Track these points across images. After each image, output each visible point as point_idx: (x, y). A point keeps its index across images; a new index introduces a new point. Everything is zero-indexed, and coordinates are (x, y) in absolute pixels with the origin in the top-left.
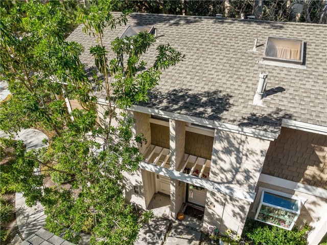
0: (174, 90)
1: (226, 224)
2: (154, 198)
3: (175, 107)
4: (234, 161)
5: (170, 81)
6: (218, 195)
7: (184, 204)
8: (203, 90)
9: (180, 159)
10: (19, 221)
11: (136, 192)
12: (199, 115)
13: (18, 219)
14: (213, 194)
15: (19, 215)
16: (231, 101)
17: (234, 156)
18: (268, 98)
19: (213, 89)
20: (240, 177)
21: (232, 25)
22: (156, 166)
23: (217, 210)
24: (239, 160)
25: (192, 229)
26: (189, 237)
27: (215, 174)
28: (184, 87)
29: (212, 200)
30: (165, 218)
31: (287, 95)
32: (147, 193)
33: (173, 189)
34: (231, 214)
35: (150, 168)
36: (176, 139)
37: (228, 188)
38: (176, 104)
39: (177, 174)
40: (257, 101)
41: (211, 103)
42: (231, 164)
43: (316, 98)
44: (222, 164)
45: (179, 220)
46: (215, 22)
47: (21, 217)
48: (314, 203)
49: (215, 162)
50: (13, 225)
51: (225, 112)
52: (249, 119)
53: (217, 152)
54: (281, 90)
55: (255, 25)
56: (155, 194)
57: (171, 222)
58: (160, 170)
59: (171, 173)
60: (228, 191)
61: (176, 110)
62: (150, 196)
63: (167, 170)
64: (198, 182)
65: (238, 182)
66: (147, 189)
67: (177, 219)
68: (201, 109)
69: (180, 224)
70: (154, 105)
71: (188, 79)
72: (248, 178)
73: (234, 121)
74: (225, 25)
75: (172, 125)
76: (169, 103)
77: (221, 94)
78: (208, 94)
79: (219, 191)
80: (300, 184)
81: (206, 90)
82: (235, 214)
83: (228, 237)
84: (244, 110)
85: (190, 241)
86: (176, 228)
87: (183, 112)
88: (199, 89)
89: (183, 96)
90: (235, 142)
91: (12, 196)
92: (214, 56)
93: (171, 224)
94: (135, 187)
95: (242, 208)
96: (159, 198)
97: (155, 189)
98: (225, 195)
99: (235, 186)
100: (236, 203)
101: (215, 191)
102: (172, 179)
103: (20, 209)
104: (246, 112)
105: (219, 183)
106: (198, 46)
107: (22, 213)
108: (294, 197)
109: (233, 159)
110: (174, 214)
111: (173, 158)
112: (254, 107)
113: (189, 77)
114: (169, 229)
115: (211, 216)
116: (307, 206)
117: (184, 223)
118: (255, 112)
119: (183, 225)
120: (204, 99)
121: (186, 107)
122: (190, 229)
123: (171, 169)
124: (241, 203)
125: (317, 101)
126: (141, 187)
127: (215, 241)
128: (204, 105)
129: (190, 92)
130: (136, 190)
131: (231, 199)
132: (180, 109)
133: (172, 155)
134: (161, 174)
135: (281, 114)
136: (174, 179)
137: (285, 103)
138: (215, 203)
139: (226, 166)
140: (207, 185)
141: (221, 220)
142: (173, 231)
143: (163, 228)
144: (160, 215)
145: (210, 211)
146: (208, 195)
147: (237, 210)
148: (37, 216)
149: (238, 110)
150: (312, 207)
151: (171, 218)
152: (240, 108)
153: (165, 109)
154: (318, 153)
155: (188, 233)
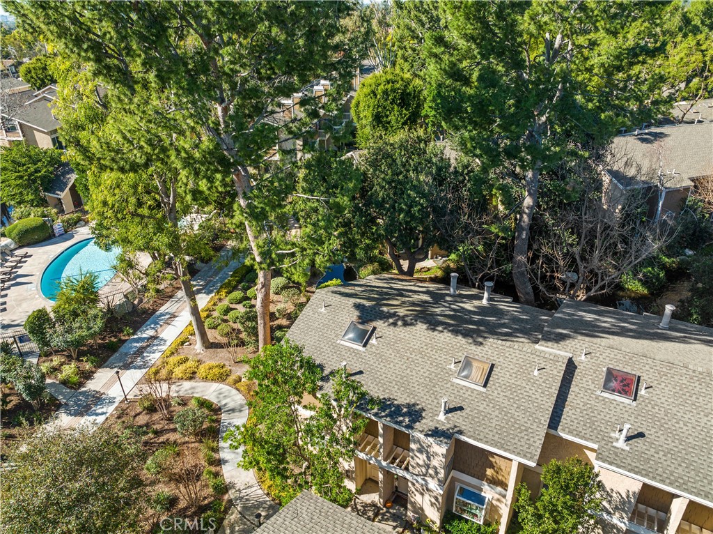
0: (384, 399)
1: (427, 513)
2: (365, 483)
3: (383, 414)
4: (425, 459)
5: (381, 389)
6: (417, 484)
7: (393, 493)
8: (406, 402)
9: (388, 451)
10: (231, 494)
11: (348, 476)
12: (399, 423)
13: (230, 492)
14: (413, 484)
15: (230, 488)
16: (423, 415)
17: (425, 455)
18: (450, 415)
19: (413, 401)
20: (431, 471)
21: (441, 335)
22: (367, 455)
23: (418, 498)
24: (429, 458)
25: (398, 517)
26: (395, 524)
27: (413, 467)
28: (391, 397)
29: (414, 490)
30: (373, 505)
31: (464, 414)
32: (358, 478)
33: (381, 476)
34: (429, 503)
35: (362, 456)
36: (384, 436)
37: (423, 479)
38: (384, 411)
39: (384, 463)
40: (442, 417)
41: (409, 414)
42: (424, 461)
43: (483, 419)
44: (418, 460)
45: (387, 508)
46: (428, 329)
47: (233, 491)
48: (498, 500)
49: (412, 458)
50: (226, 497)
51: (418, 423)
52: (432, 431)
53: (413, 450)
54: (461, 408)
55: (460, 337)
56: (366, 480)
57: (379, 509)
58: (371, 459)
59: (379, 462)
60: (423, 482)
61: (383, 417)
62: (361, 482)
63: (376, 460)
64: (401, 473)
65: (431, 475)
66: (358, 474)
67: (385, 506)
68: (401, 418)
69: (387, 512)
70: (368, 410)
71: (396, 389)
72: (437, 473)
73: (423, 431)
74: (436, 333)
75: (380, 426)
76: (379, 410)
77: (418, 407)
78: (408, 406)
79: (417, 482)
80: (484, 482)
81: (407, 402)
82: (432, 504)
83: (429, 527)
84: (431, 424)
85: (395, 528)
86: (384, 514)
87: (388, 419)
88: (403, 400)
89: (390, 405)
90: (424, 445)
91: (218, 468)
92: (419, 368)
93: (378, 511)
94: (347, 471)
95: (436, 499)
96: (368, 484)
97: (366, 475)
98: (422, 485)
99: (429, 480)
100: (431, 494)
101: (414, 482)
102: (380, 468)
103: (230, 483)
104: (432, 425)
105: (417, 475)
106: (408, 355)
107: (233, 487)
108: (483, 494)
109: (424, 456)
110: (382, 501)
111: (381, 450)
112: (438, 421)
113: (396, 387)
114: (376, 515)
115: (414, 504)
116: (494, 502)
117: (391, 511)
118: (438, 426)
119: (390, 513)
120: (405, 410)
121: (391, 415)
122: (395, 517)
123: (379, 459)
124: (435, 494)
125: (483, 422)
126: (353, 472)
127: (417, 530)
128: (404, 415)
129: (396, 402)
130: (348, 474)
131: (428, 490)
132: (386, 416)
133: (381, 447)
134: (371, 462)
135: (456, 429)
136: (382, 468)
137: (461, 421)
138: (416, 493)
139: (421, 462)
140: (408, 476)
141: (422, 509)
142: (380, 517)
143: (371, 514)
144: (369, 502)
145: (412, 500)
146: (410, 484)
147: (433, 500)
148: (249, 491)
149: (426, 423)
150: (498, 504)
151: (379, 505)
152: (429, 420)
153: (375, 415)
154: (491, 459)
155: (394, 521)
